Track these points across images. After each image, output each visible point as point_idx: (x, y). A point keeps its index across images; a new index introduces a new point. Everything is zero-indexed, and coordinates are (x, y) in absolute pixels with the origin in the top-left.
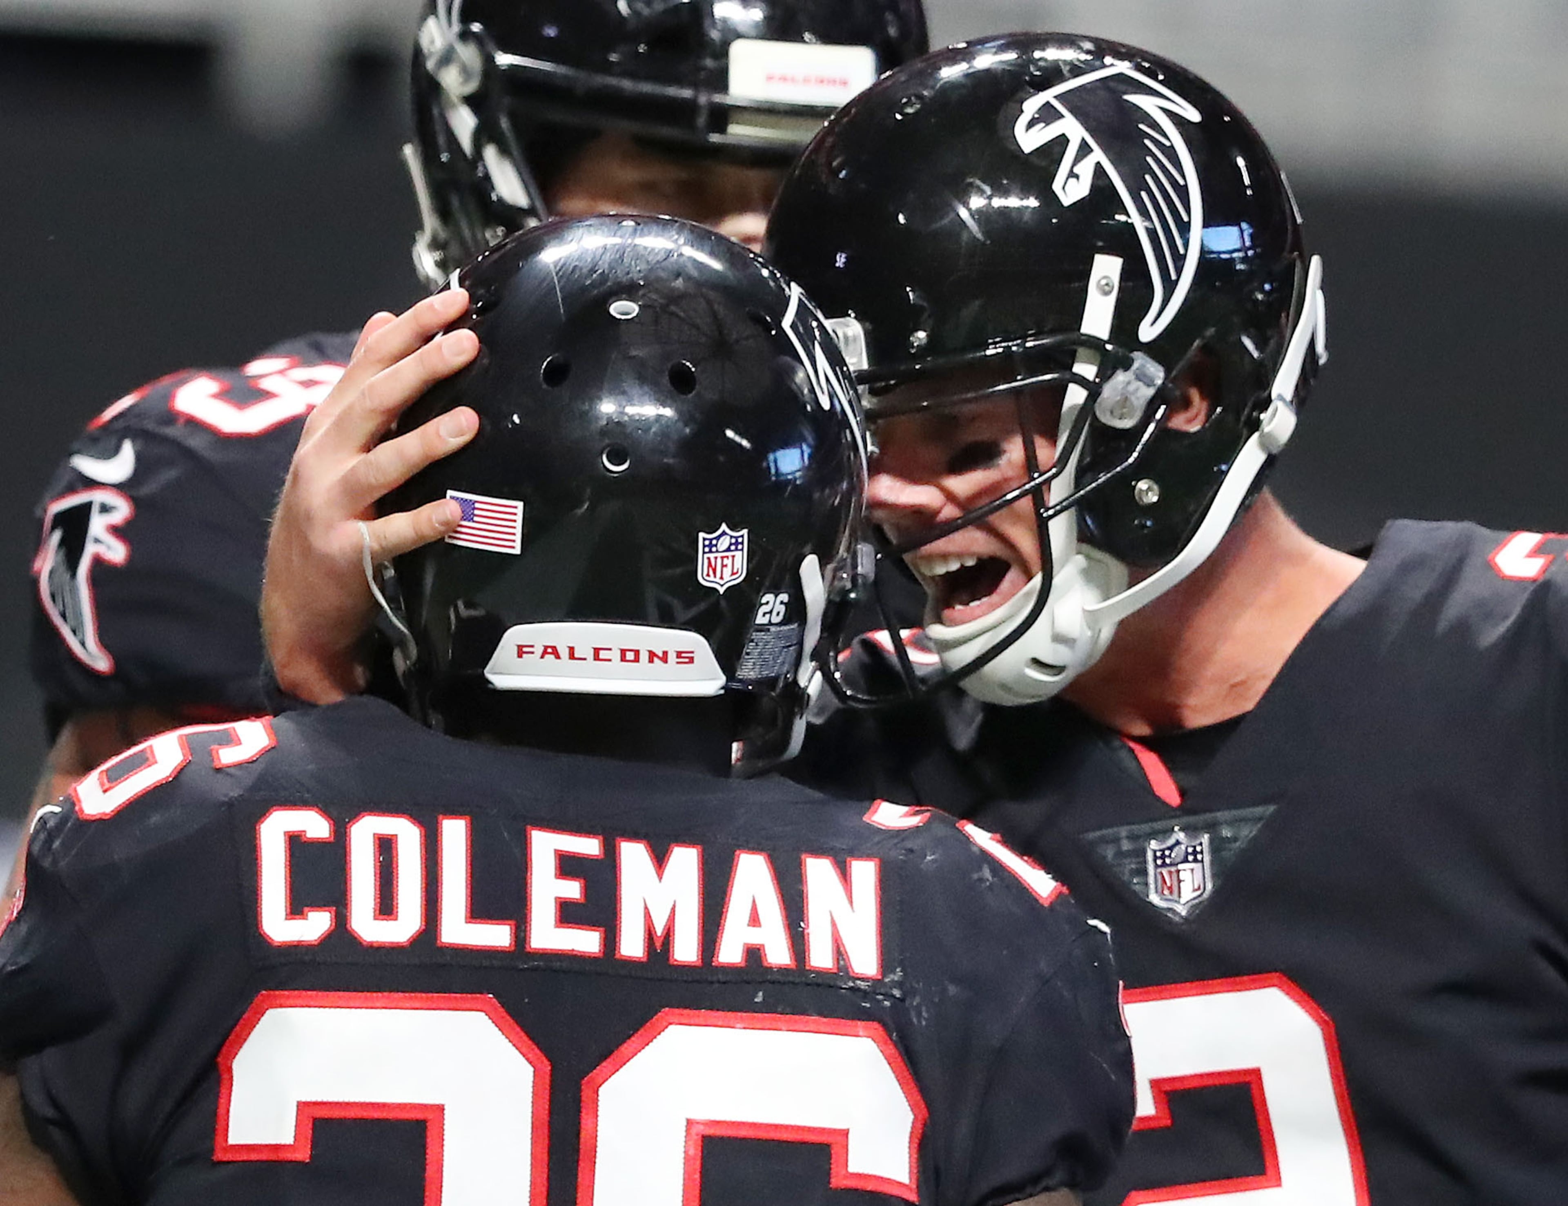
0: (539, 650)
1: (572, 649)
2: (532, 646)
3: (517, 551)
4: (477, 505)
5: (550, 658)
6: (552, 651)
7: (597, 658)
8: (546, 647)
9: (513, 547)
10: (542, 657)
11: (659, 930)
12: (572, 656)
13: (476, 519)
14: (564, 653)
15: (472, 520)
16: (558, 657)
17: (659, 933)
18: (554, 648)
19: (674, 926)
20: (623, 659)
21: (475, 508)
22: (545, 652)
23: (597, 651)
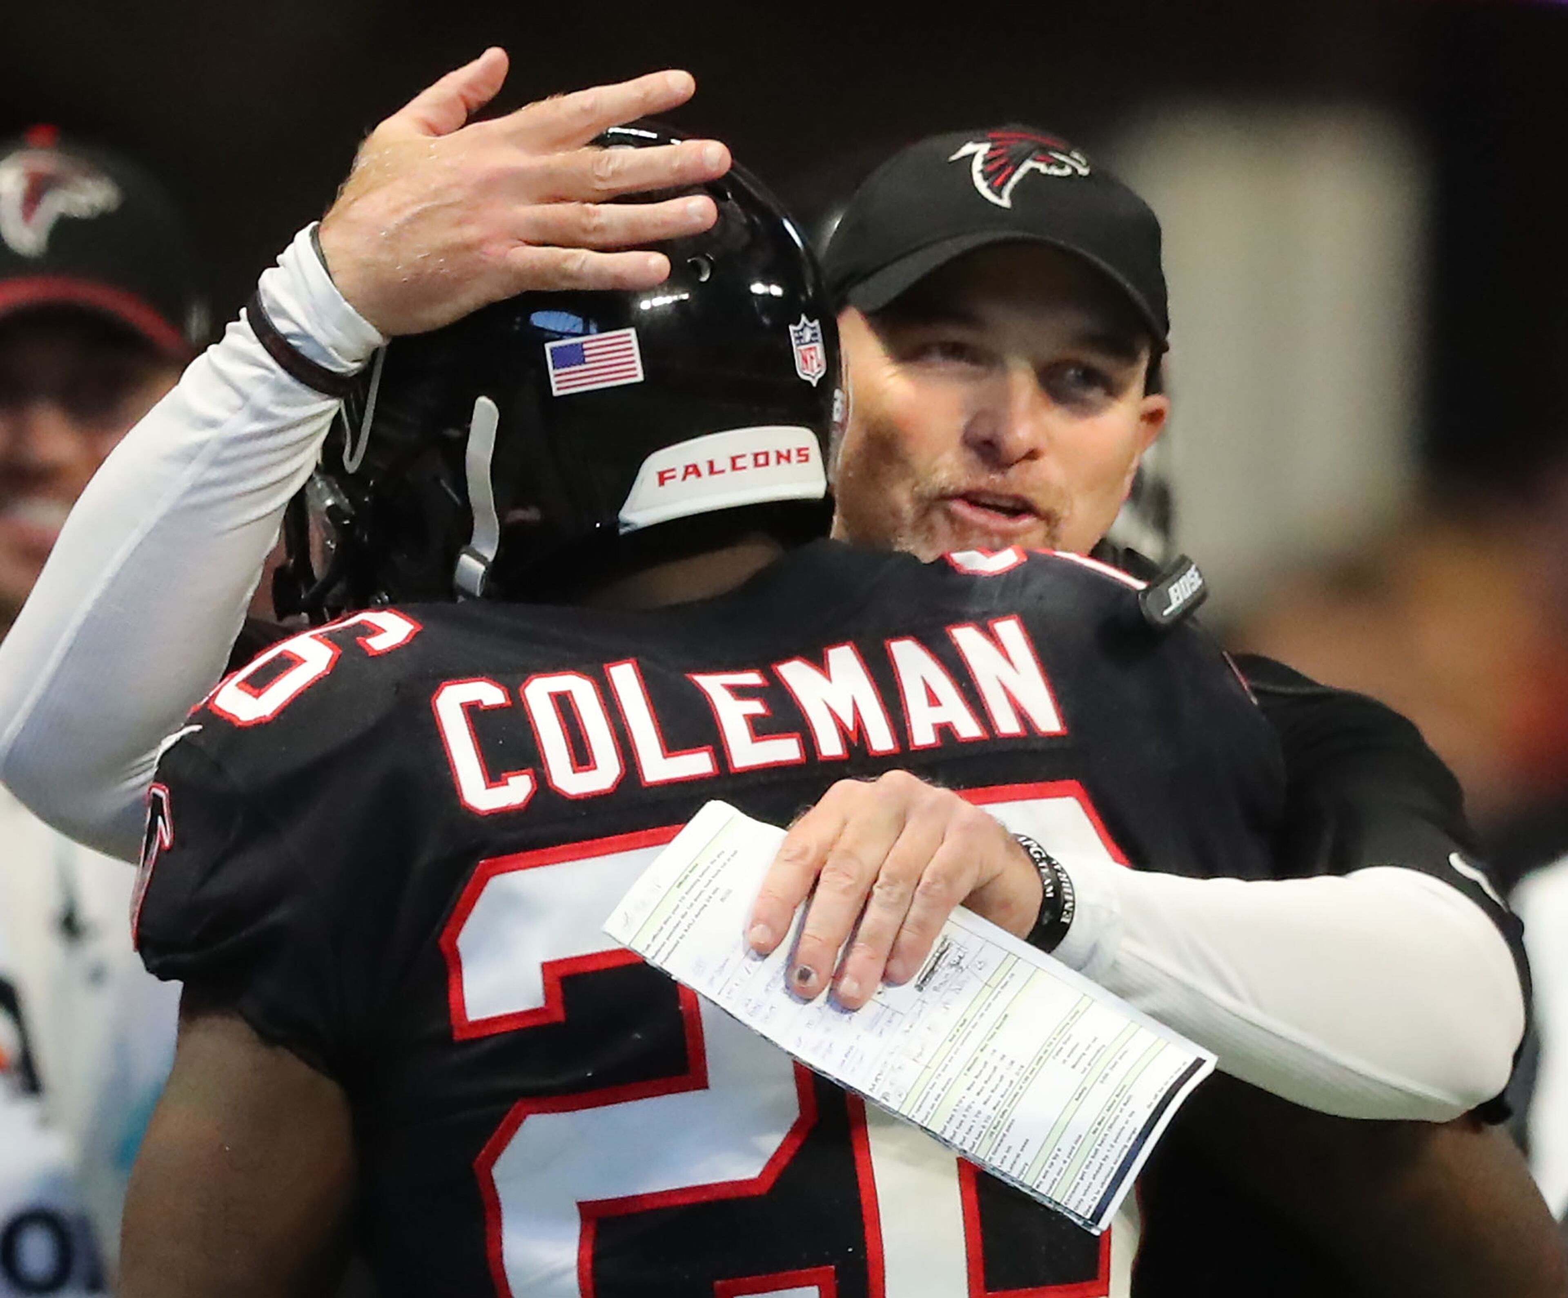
0: (680, 472)
1: (711, 464)
2: (673, 470)
3: (640, 378)
4: (585, 346)
5: (692, 477)
6: (693, 470)
7: (734, 467)
8: (687, 468)
9: (635, 376)
10: (684, 478)
11: (850, 724)
12: (712, 471)
13: (587, 360)
14: (704, 469)
15: (584, 362)
16: (699, 474)
17: (851, 728)
18: (695, 466)
19: (862, 720)
20: (757, 465)
21: (583, 350)
22: (686, 473)
23: (734, 460)
